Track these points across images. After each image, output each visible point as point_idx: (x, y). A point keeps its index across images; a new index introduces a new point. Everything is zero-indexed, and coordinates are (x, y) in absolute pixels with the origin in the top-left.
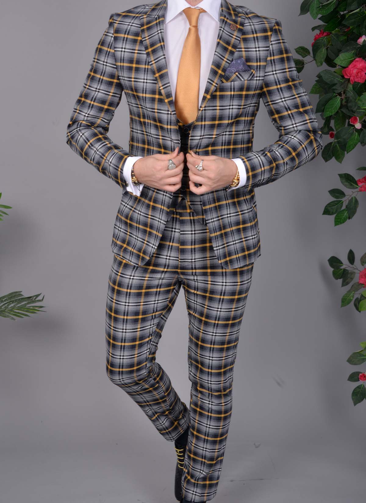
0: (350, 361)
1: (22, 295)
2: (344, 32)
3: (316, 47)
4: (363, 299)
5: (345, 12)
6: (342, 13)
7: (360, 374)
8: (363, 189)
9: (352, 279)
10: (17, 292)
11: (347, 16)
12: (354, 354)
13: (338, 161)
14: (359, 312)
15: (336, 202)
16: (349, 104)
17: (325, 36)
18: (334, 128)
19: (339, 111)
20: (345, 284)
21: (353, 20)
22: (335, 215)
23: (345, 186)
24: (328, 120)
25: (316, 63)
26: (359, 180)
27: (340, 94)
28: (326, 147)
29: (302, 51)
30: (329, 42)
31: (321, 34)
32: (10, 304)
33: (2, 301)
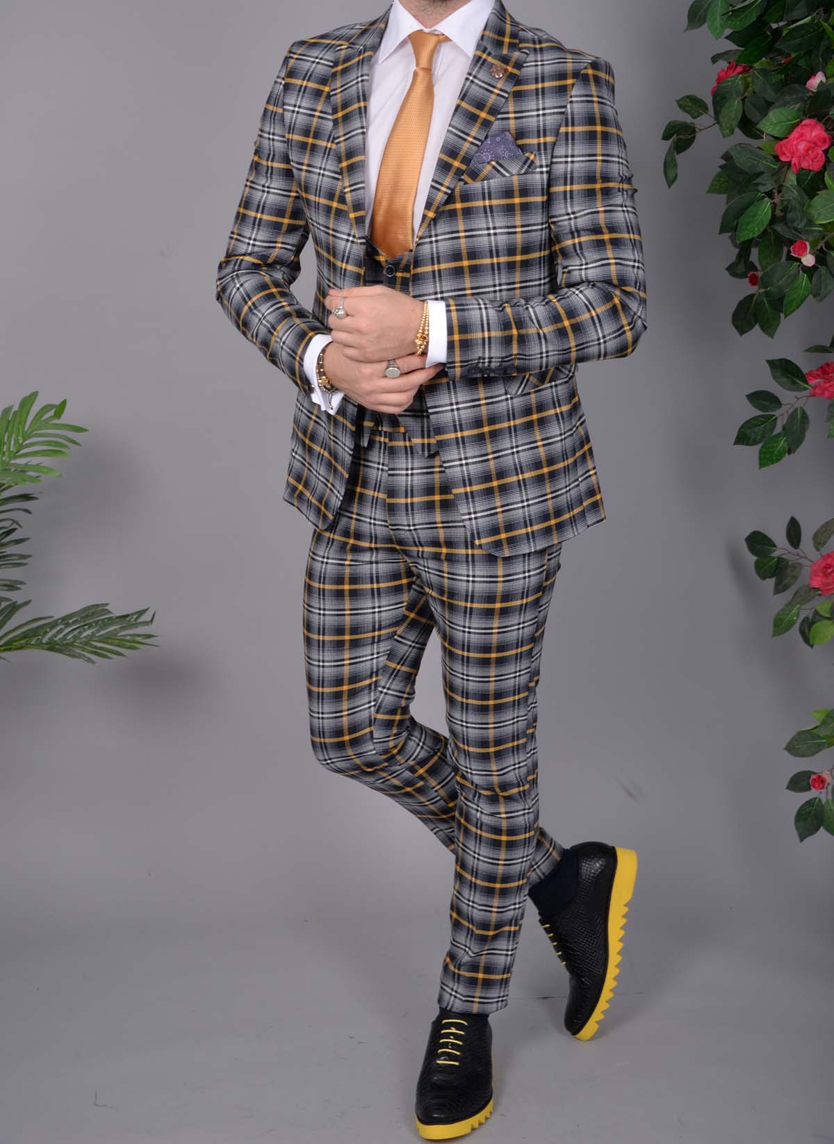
0: (793, 748)
1: (109, 612)
2: (781, 65)
3: (720, 98)
4: (819, 620)
5: (781, 24)
6: (774, 26)
7: (813, 777)
8: (818, 391)
9: (795, 578)
10: (97, 606)
11: (785, 32)
12: (800, 733)
13: (766, 334)
14: (808, 647)
15: (761, 419)
16: (790, 216)
17: (739, 73)
18: (757, 264)
19: (769, 230)
20: (780, 588)
21: (798, 41)
22: (760, 445)
23: (782, 385)
24: (745, 249)
25: (722, 129)
26: (810, 374)
27: (770, 195)
28: (741, 304)
29: (692, 104)
30: (747, 87)
31: (731, 68)
32: (85, 630)
33: (67, 625)
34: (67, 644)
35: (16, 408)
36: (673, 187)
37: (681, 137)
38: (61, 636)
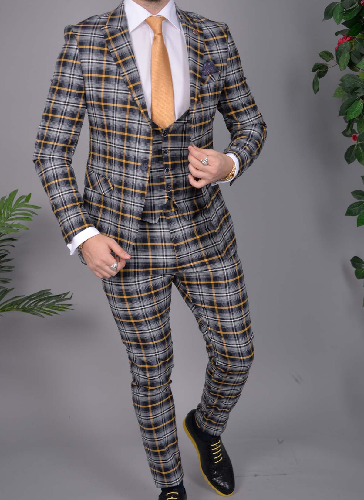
1: (51, 294)
3: (339, 52)
10: (46, 290)
13: (360, 163)
15: (358, 204)
17: (348, 41)
18: (356, 130)
19: (362, 114)
22: (358, 216)
24: (350, 123)
25: (340, 67)
27: (362, 98)
28: (349, 149)
29: (326, 55)
30: (352, 47)
31: (345, 38)
32: (39, 302)
33: (31, 300)
34: (31, 308)
35: (7, 197)
36: (317, 94)
37: (320, 70)
38: (28, 305)
